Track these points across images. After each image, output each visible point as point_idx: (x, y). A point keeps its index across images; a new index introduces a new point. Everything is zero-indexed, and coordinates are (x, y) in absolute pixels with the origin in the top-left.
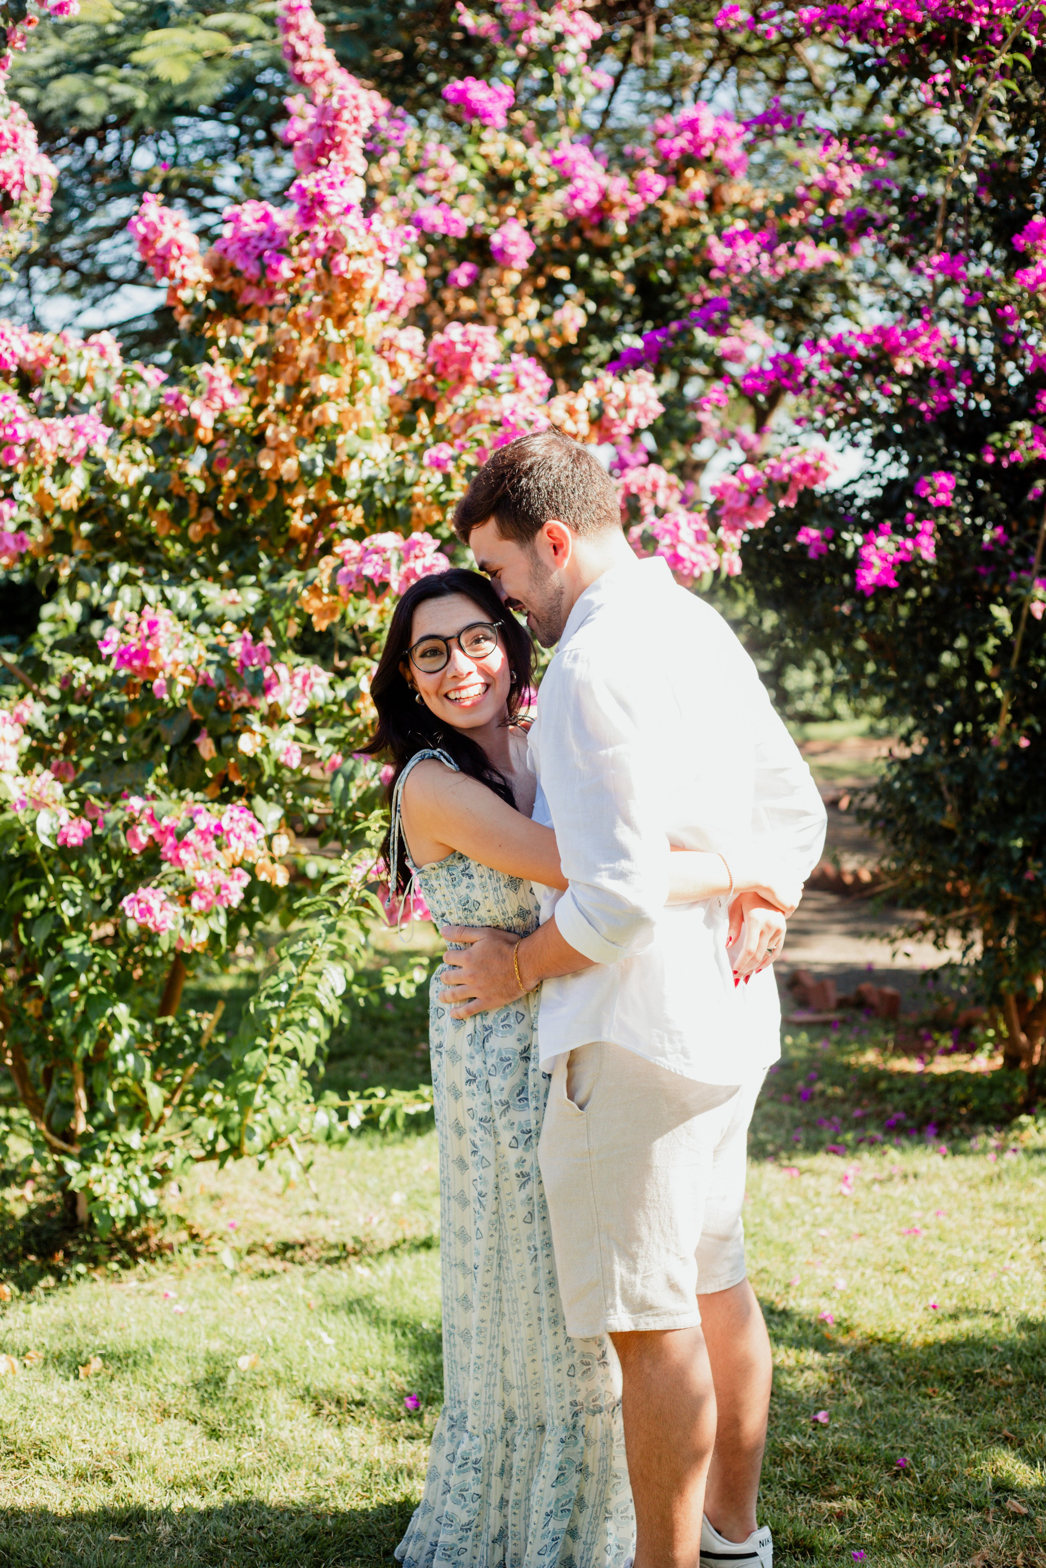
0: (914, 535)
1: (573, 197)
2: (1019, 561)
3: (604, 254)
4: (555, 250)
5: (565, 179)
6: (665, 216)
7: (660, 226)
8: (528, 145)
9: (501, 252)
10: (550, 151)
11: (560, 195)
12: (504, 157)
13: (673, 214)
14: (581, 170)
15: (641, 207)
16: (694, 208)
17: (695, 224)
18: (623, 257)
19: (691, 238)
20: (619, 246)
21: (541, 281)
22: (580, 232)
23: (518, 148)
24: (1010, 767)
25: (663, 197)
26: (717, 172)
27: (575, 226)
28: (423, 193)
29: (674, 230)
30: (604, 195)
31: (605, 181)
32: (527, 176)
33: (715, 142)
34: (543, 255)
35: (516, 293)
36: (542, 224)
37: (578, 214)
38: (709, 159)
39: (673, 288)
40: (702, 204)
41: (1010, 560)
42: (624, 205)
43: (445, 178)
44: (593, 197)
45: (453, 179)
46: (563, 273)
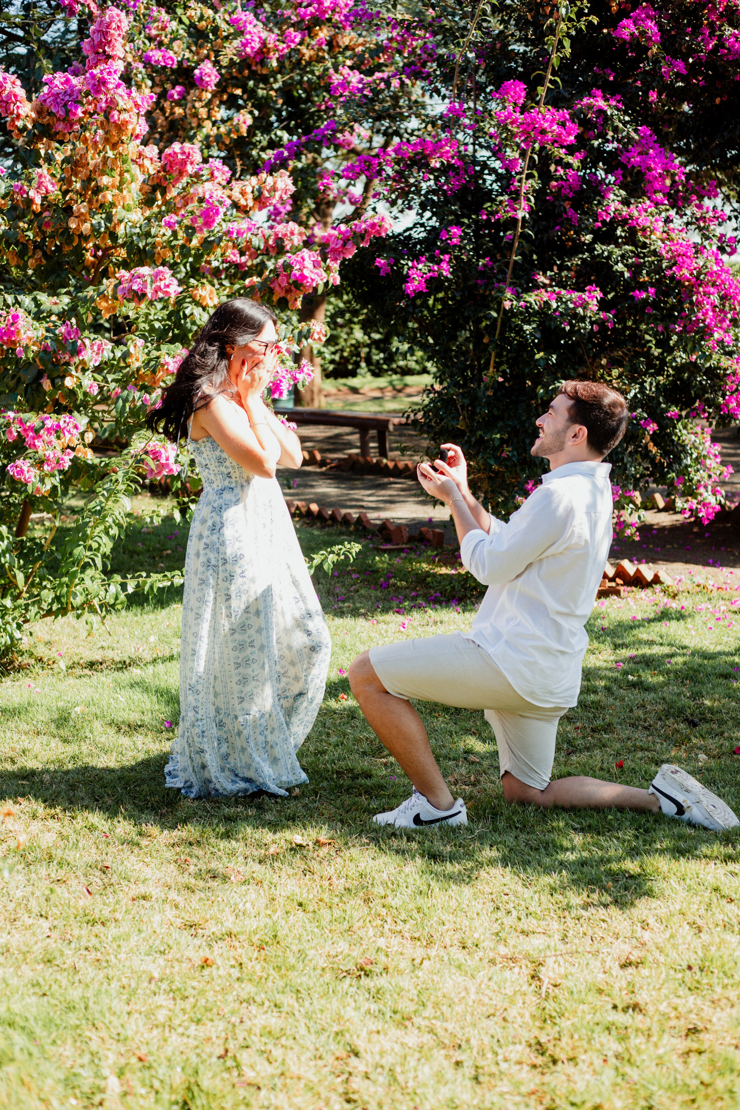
0: (439, 263)
1: (245, 45)
2: (500, 277)
3: (265, 79)
4: (233, 78)
5: (240, 32)
6: (303, 55)
7: (299, 61)
8: (216, 11)
9: (201, 79)
10: (230, 14)
11: (236, 43)
12: (201, 18)
13: (307, 53)
14: (250, 28)
15: (286, 51)
16: (320, 49)
17: (321, 60)
18: (276, 81)
19: (318, 70)
20: (274, 73)
21: (225, 97)
22: (249, 67)
23: (210, 12)
24: (495, 394)
25: (301, 43)
26: (335, 26)
27: (245, 62)
28: (150, 39)
29: (309, 63)
30: (264, 43)
31: (264, 35)
32: (216, 30)
33: (333, 10)
34: (226, 80)
35: (209, 104)
36: (225, 62)
37: (248, 56)
38: (329, 20)
39: (308, 99)
40: (326, 48)
41: (495, 276)
42: (276, 49)
43: (164, 28)
44: (257, 45)
45: (169, 30)
46: (238, 92)
